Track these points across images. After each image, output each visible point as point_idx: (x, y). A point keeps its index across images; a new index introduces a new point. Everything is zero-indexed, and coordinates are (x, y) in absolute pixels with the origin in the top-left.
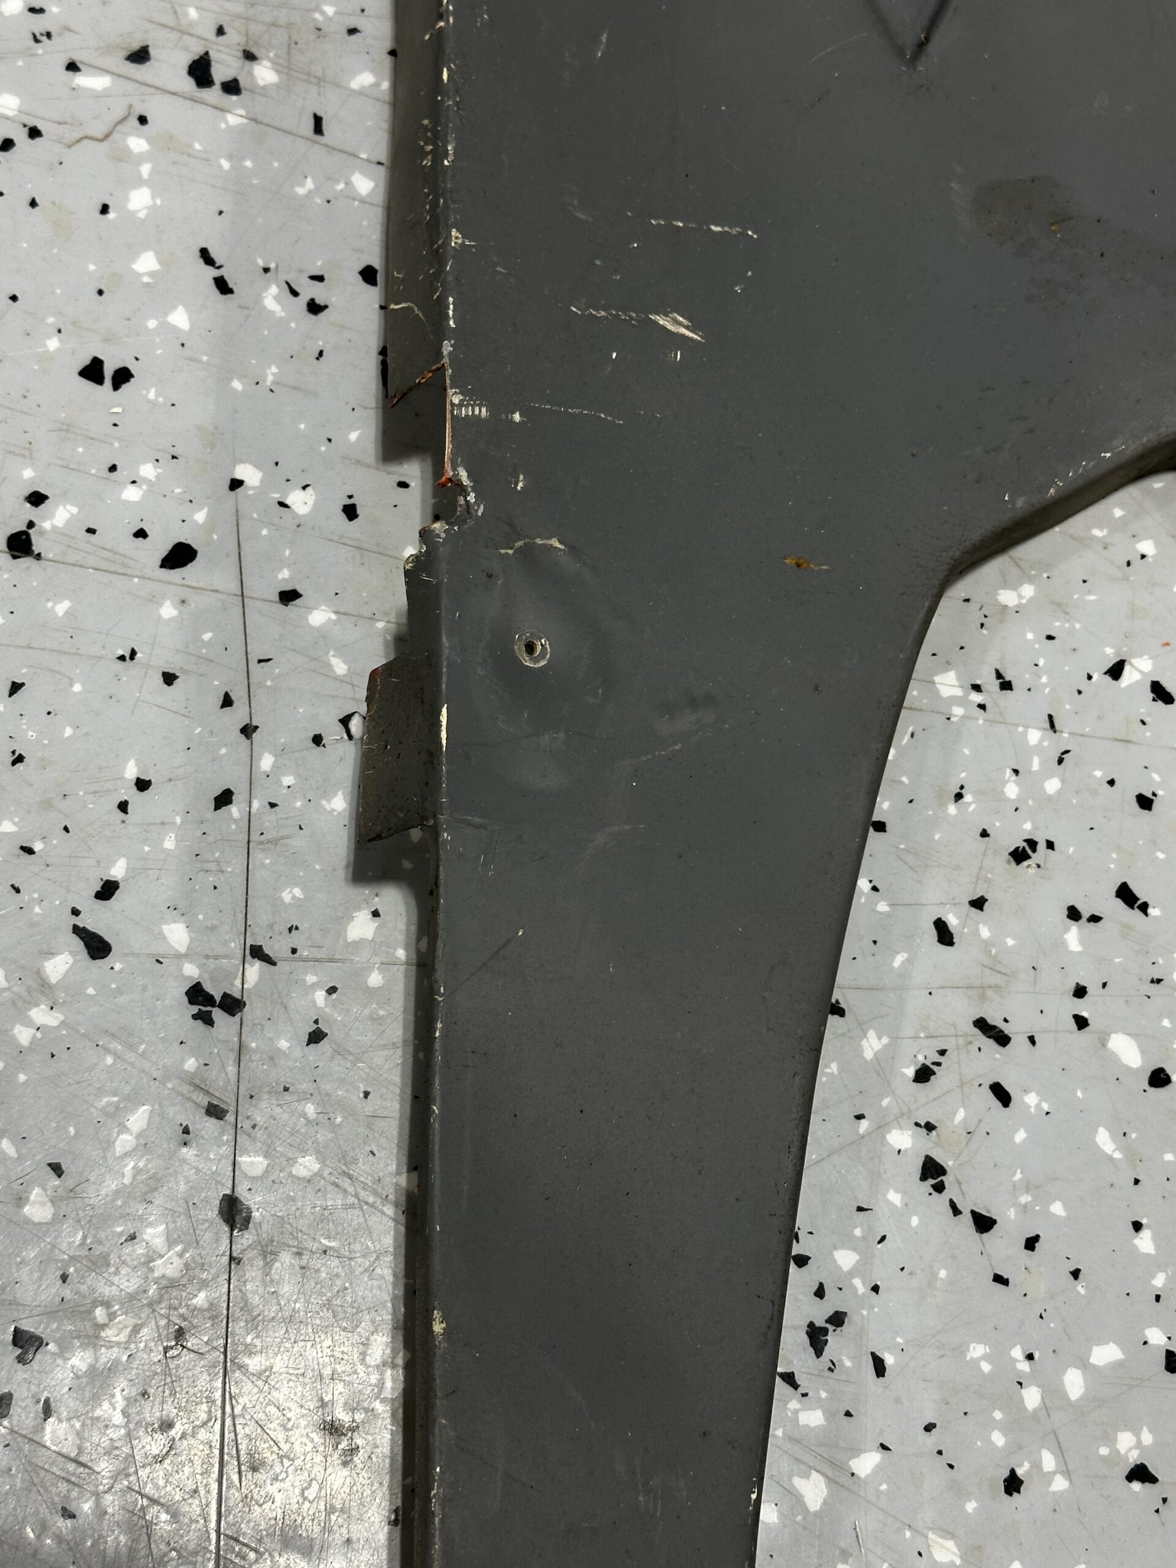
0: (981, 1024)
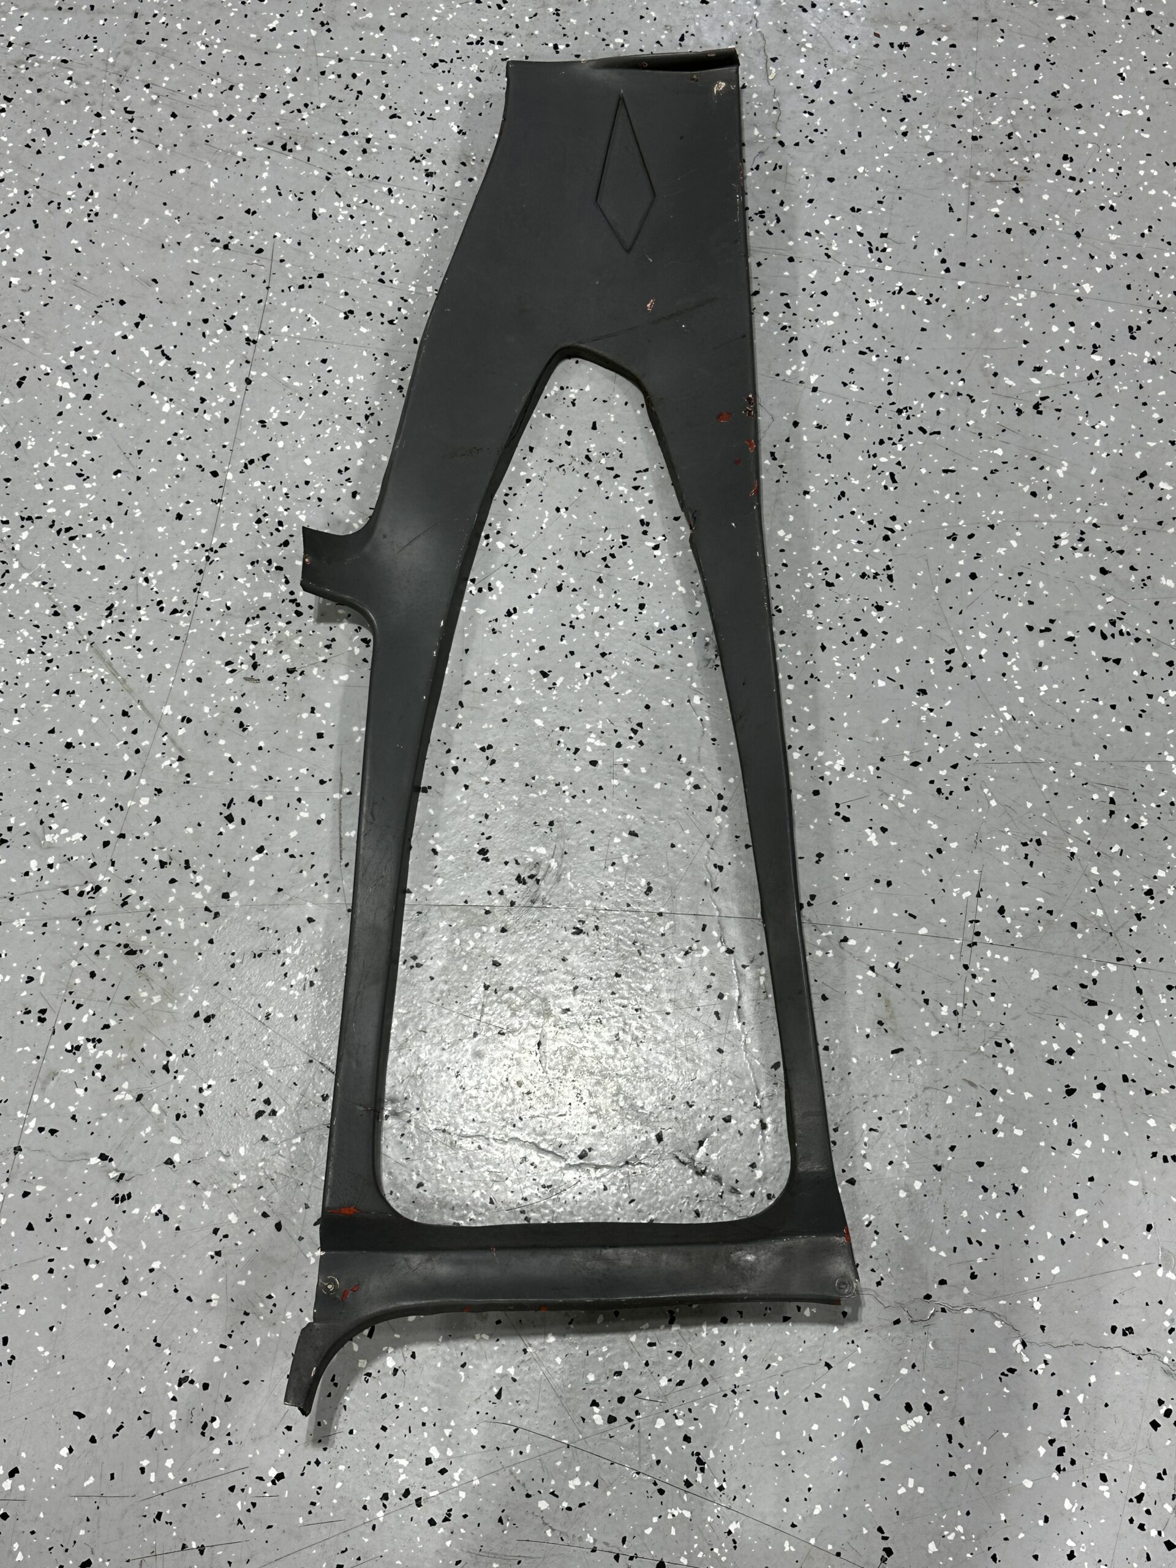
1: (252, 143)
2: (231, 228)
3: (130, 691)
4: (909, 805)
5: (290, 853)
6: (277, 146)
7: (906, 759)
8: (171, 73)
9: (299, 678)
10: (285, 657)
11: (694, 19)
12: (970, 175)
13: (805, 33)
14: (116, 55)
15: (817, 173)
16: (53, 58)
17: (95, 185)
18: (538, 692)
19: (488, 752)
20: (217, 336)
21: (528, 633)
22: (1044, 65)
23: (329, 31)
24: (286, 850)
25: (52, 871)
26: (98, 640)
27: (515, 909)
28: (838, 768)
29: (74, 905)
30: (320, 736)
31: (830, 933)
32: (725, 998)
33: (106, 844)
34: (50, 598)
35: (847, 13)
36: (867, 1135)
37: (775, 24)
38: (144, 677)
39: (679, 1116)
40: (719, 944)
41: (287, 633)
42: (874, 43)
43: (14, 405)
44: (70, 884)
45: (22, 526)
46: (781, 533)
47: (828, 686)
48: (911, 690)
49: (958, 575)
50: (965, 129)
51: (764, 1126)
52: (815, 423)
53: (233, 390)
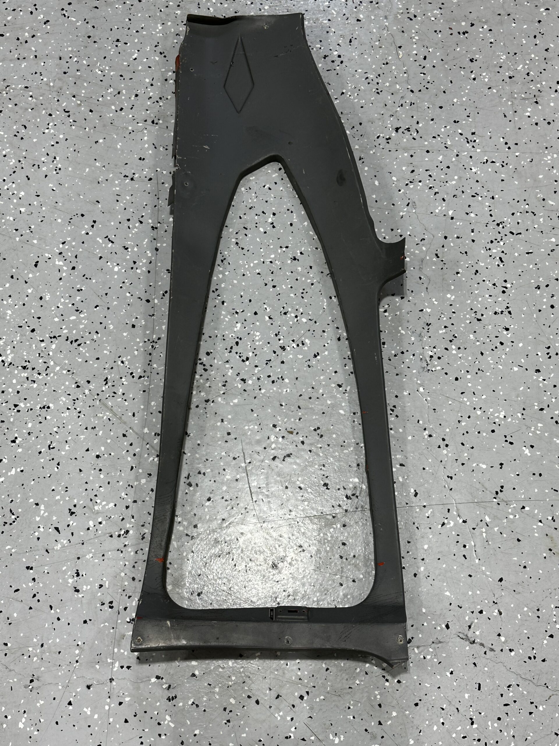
0: (244, 227)
1: (135, 122)
2: (133, 169)
3: (125, 423)
4: (543, 431)
5: (224, 499)
6: (149, 122)
7: (536, 407)
8: (85, 88)
9: (212, 404)
10: (202, 394)
11: (355, 30)
12: (511, 97)
13: (413, 31)
14: (54, 81)
15: (433, 105)
16: (20, 86)
17: (57, 153)
18: (338, 396)
19: (318, 431)
20: (136, 227)
21: (327, 365)
22: (538, 35)
23: (165, 57)
24: (223, 498)
25: (101, 525)
26: (103, 399)
27: (348, 514)
28: (503, 417)
29: (117, 543)
30: (229, 434)
31: (515, 505)
32: (467, 547)
33: (127, 507)
34: (73, 378)
35: (433, 19)
36: (555, 611)
37: (397, 28)
38: (130, 414)
39: (456, 614)
40: (458, 518)
41: (201, 381)
42: (450, 33)
43: (34, 277)
44: (112, 531)
45: (52, 342)
46: (449, 296)
47: (488, 374)
48: (532, 371)
49: (544, 307)
50: (505, 73)
51: (500, 613)
52: (456, 236)
53: (150, 255)
